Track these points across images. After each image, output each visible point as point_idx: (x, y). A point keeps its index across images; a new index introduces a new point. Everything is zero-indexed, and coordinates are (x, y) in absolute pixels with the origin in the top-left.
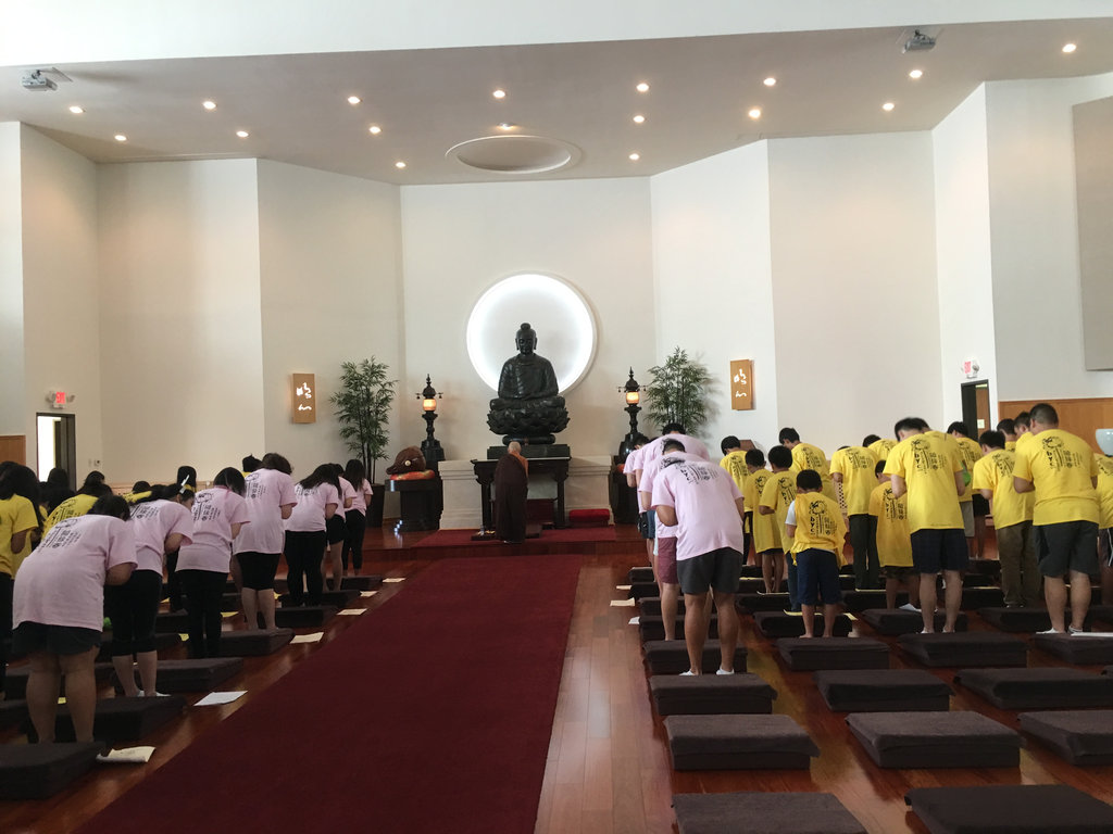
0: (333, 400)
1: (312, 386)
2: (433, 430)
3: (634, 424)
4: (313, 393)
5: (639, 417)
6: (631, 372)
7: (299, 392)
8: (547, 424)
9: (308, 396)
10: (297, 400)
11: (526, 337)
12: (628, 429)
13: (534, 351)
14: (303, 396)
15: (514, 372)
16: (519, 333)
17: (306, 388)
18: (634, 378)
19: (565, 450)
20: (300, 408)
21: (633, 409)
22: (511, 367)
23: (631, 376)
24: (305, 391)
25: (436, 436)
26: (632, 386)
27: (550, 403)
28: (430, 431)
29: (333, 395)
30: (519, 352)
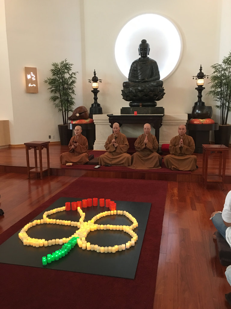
0: (46, 82)
1: (35, 74)
2: (97, 98)
3: (200, 97)
4: (36, 78)
5: (203, 93)
6: (201, 68)
7: (29, 77)
8: (152, 95)
9: (34, 79)
10: (28, 81)
11: (144, 48)
12: (197, 100)
13: (148, 56)
14: (31, 79)
15: (136, 68)
16: (141, 46)
17: (32, 75)
18: (202, 71)
19: (162, 110)
20: (30, 85)
21: (200, 89)
22: (135, 64)
23: (201, 70)
24: (32, 77)
25: (99, 101)
26: (201, 76)
27: (155, 84)
28: (96, 99)
29: (46, 79)
30: (140, 56)
